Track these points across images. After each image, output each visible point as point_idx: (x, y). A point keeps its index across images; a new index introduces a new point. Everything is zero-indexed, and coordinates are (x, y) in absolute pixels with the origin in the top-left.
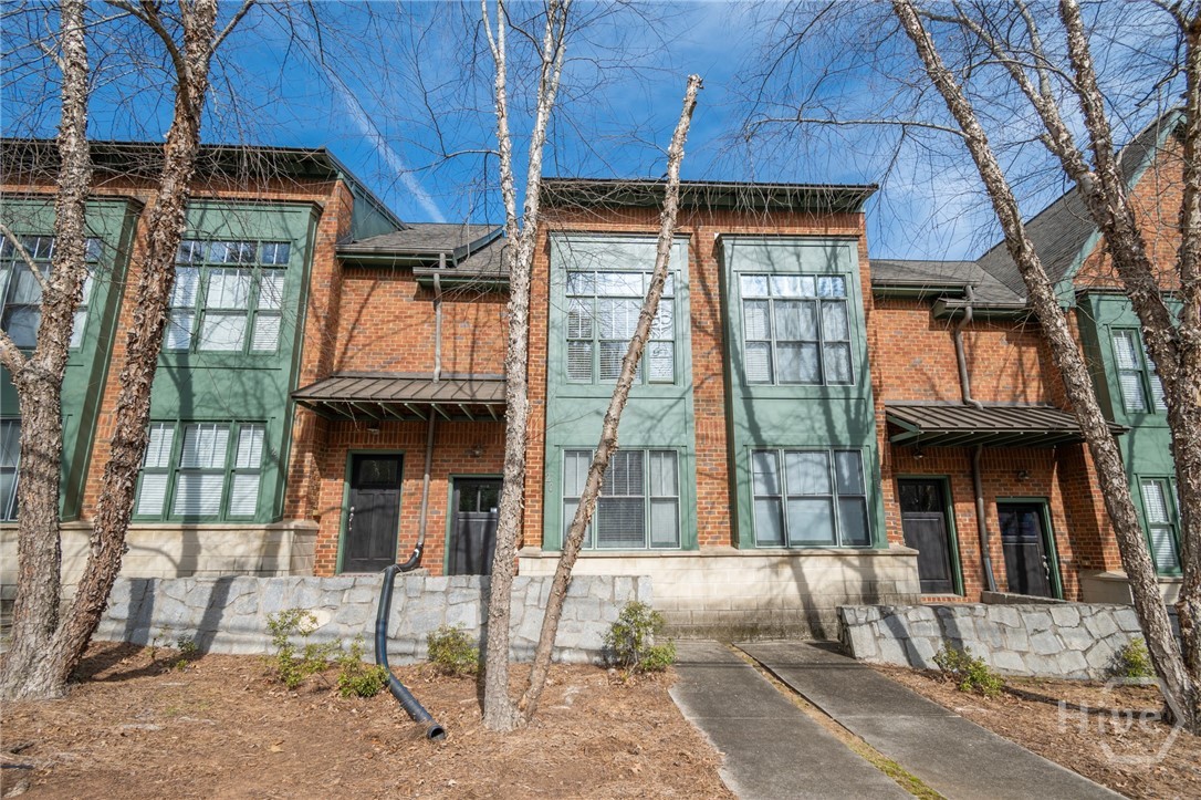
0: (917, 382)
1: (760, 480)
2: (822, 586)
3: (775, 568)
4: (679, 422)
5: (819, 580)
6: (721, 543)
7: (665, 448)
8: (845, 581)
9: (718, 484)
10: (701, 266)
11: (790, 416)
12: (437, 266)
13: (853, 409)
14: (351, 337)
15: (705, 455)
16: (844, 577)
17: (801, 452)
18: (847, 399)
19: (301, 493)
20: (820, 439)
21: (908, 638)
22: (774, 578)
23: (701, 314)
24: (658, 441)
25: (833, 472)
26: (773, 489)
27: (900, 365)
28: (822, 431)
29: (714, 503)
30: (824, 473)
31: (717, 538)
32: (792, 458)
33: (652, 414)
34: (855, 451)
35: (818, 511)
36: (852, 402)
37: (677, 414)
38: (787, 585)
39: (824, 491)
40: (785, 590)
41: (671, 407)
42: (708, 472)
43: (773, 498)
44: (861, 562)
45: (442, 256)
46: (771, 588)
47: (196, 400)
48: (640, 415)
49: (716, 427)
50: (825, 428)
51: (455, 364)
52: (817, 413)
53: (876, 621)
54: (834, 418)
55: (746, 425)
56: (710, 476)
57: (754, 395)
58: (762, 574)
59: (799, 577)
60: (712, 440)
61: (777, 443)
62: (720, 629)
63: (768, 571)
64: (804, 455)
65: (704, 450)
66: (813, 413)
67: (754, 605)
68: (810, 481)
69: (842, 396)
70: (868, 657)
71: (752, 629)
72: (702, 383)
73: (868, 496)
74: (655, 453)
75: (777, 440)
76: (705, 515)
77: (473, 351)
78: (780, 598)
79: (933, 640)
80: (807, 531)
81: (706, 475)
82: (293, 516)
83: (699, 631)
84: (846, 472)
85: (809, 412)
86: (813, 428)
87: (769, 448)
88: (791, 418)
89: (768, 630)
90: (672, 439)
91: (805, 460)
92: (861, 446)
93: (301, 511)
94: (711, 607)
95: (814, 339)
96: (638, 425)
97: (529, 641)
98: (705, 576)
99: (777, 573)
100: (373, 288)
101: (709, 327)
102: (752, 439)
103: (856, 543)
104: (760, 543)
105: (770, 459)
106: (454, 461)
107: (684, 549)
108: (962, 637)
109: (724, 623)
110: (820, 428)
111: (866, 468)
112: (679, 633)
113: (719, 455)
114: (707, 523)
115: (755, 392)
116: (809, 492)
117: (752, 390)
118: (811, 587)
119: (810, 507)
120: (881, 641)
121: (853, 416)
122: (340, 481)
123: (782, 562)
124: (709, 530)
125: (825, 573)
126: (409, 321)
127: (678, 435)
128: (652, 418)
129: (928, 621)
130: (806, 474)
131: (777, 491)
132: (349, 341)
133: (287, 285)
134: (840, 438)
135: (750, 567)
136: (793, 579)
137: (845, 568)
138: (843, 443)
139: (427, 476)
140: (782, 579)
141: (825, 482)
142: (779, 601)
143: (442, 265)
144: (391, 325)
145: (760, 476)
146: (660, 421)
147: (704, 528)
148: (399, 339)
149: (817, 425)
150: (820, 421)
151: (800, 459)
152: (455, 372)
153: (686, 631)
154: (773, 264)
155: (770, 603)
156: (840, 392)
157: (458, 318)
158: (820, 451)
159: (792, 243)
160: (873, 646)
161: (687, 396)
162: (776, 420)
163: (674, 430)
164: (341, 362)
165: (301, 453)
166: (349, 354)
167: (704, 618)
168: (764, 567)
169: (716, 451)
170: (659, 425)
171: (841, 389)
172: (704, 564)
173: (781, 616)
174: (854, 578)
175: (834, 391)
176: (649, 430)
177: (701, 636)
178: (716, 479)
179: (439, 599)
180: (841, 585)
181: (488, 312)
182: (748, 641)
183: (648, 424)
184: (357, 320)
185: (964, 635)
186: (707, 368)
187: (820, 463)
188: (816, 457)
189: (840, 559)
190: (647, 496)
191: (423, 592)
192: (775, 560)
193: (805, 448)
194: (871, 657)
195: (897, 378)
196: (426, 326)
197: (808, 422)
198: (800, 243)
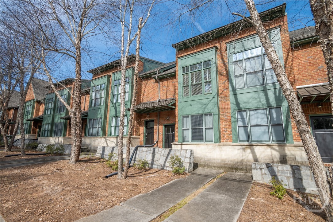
0: (320, 76)
1: (240, 121)
2: (262, 156)
3: (244, 149)
4: (213, 105)
5: (261, 154)
6: (229, 141)
7: (209, 113)
8: (272, 155)
9: (228, 123)
10: (222, 55)
11: (251, 98)
12: (156, 74)
13: (277, 92)
14: (144, 95)
15: (224, 114)
16: (272, 154)
17: (255, 110)
18: (275, 89)
19: (134, 130)
20: (263, 105)
21: (277, 176)
22: (244, 152)
23: (222, 70)
24: (207, 111)
25: (269, 116)
26: (245, 123)
27: (311, 70)
28: (264, 101)
29: (227, 129)
30: (265, 117)
31: (228, 140)
32: (252, 113)
33: (205, 104)
34: (278, 107)
35: (263, 130)
36: (277, 90)
37: (213, 102)
38: (249, 155)
39: (266, 123)
40: (247, 157)
41: (211, 101)
42: (225, 119)
43: (245, 127)
44: (279, 149)
45: (157, 71)
46: (243, 156)
47: (117, 112)
48: (202, 104)
49: (227, 105)
50: (265, 101)
51: (163, 97)
52: (262, 96)
53: (264, 168)
54: (269, 97)
55: (235, 103)
56: (226, 120)
57: (237, 93)
58: (239, 151)
59: (253, 153)
60: (226, 109)
61: (246, 108)
62: (225, 167)
63: (241, 150)
64: (257, 111)
65: (224, 113)
66: (260, 96)
67: (236, 161)
68: (259, 120)
69: (273, 88)
70: (258, 180)
71: (236, 168)
72: (223, 92)
73: (284, 123)
74: (206, 115)
75: (246, 107)
76: (224, 133)
77: (167, 93)
78: (246, 159)
79: (288, 178)
80: (259, 137)
81: (224, 120)
82: (133, 135)
83: (218, 167)
84: (275, 116)
85: (259, 96)
86: (260, 101)
87: (243, 110)
88: (252, 99)
89: (241, 169)
90: (211, 110)
91: (258, 113)
92: (281, 105)
93: (134, 134)
94: (222, 160)
95: (262, 69)
96: (201, 107)
97: (161, 164)
98: (220, 151)
99: (245, 151)
100: (147, 82)
101: (225, 73)
102: (237, 107)
103: (278, 141)
104: (240, 141)
105: (244, 113)
106: (164, 121)
107: (215, 143)
108: (303, 178)
109: (226, 166)
110: (263, 101)
111: (283, 113)
112: (212, 167)
113: (228, 114)
114: (225, 135)
115: (238, 92)
116: (259, 124)
117: (237, 91)
118: (258, 156)
119: (260, 129)
120: (264, 176)
121: (277, 95)
122: (143, 127)
123: (247, 148)
124: (226, 137)
125: (264, 152)
126: (154, 89)
127: (213, 109)
128: (205, 105)
129: (287, 170)
130: (258, 118)
131: (246, 124)
132: (143, 95)
133: (129, 86)
134: (271, 104)
135: (235, 149)
136: (251, 153)
137: (272, 150)
138: (273, 105)
139: (158, 125)
140: (246, 153)
141: (266, 120)
142: (245, 160)
143: (157, 73)
144: (151, 90)
145: (240, 119)
146: (207, 105)
147: (224, 136)
148: (152, 93)
149: (262, 100)
150: (263, 98)
151: (256, 113)
152: (163, 99)
153: (214, 167)
154: (244, 47)
155: (242, 161)
156: (271, 87)
157: (163, 85)
158: (263, 109)
159: (252, 37)
160: (260, 177)
161: (215, 97)
162: (245, 100)
163: (212, 107)
164: (142, 100)
165: (134, 121)
166: (144, 98)
167: (220, 163)
168: (240, 149)
169: (227, 112)
170: (207, 107)
171: (272, 86)
172: (220, 147)
173: (246, 165)
174: (276, 154)
175: (269, 86)
176: (204, 109)
177: (219, 169)
178: (228, 121)
179: (145, 153)
180: (271, 156)
181: (170, 83)
182: (234, 172)
183: (204, 106)
184: (145, 90)
185: (304, 177)
186: (224, 87)
187: (264, 113)
188: (262, 111)
189: (270, 147)
190: (204, 127)
191: (142, 151)
192: (244, 147)
193: (257, 109)
194: (259, 180)
195: (309, 76)
196: (157, 89)
197: (258, 99)
198: (255, 36)
